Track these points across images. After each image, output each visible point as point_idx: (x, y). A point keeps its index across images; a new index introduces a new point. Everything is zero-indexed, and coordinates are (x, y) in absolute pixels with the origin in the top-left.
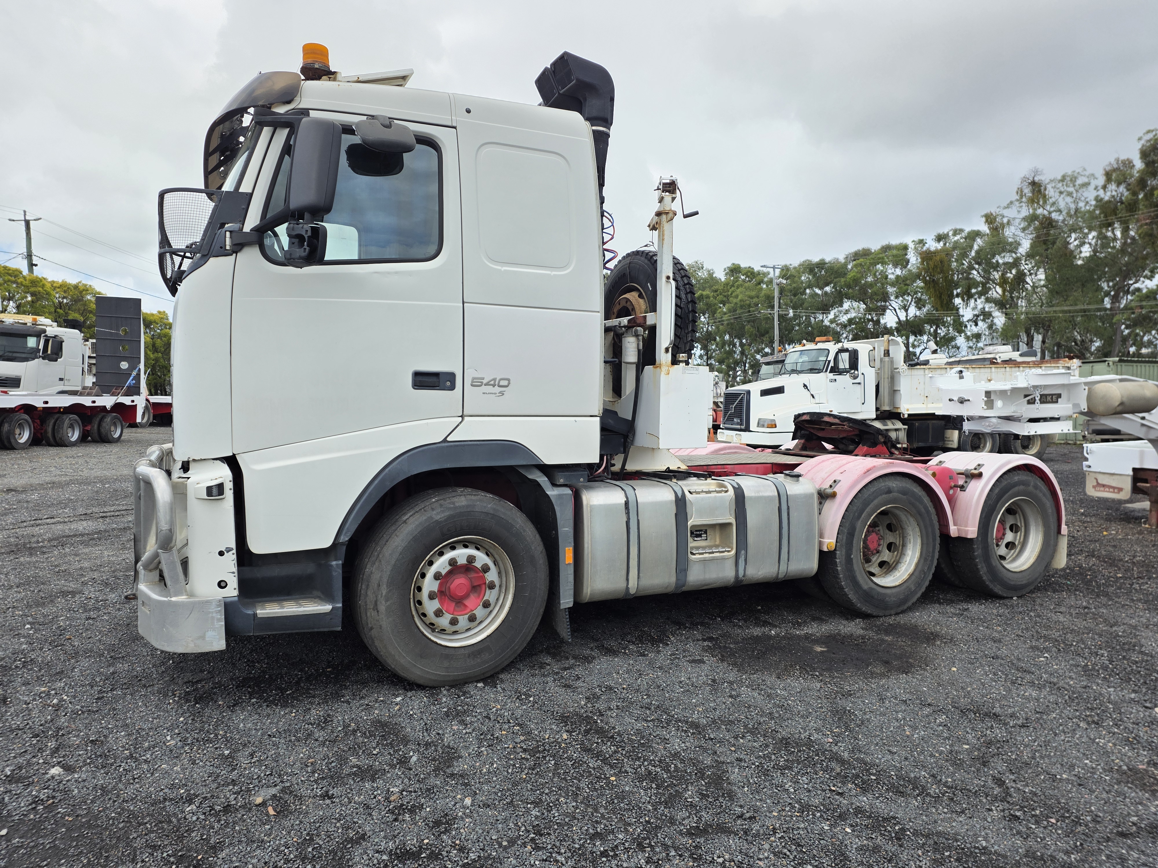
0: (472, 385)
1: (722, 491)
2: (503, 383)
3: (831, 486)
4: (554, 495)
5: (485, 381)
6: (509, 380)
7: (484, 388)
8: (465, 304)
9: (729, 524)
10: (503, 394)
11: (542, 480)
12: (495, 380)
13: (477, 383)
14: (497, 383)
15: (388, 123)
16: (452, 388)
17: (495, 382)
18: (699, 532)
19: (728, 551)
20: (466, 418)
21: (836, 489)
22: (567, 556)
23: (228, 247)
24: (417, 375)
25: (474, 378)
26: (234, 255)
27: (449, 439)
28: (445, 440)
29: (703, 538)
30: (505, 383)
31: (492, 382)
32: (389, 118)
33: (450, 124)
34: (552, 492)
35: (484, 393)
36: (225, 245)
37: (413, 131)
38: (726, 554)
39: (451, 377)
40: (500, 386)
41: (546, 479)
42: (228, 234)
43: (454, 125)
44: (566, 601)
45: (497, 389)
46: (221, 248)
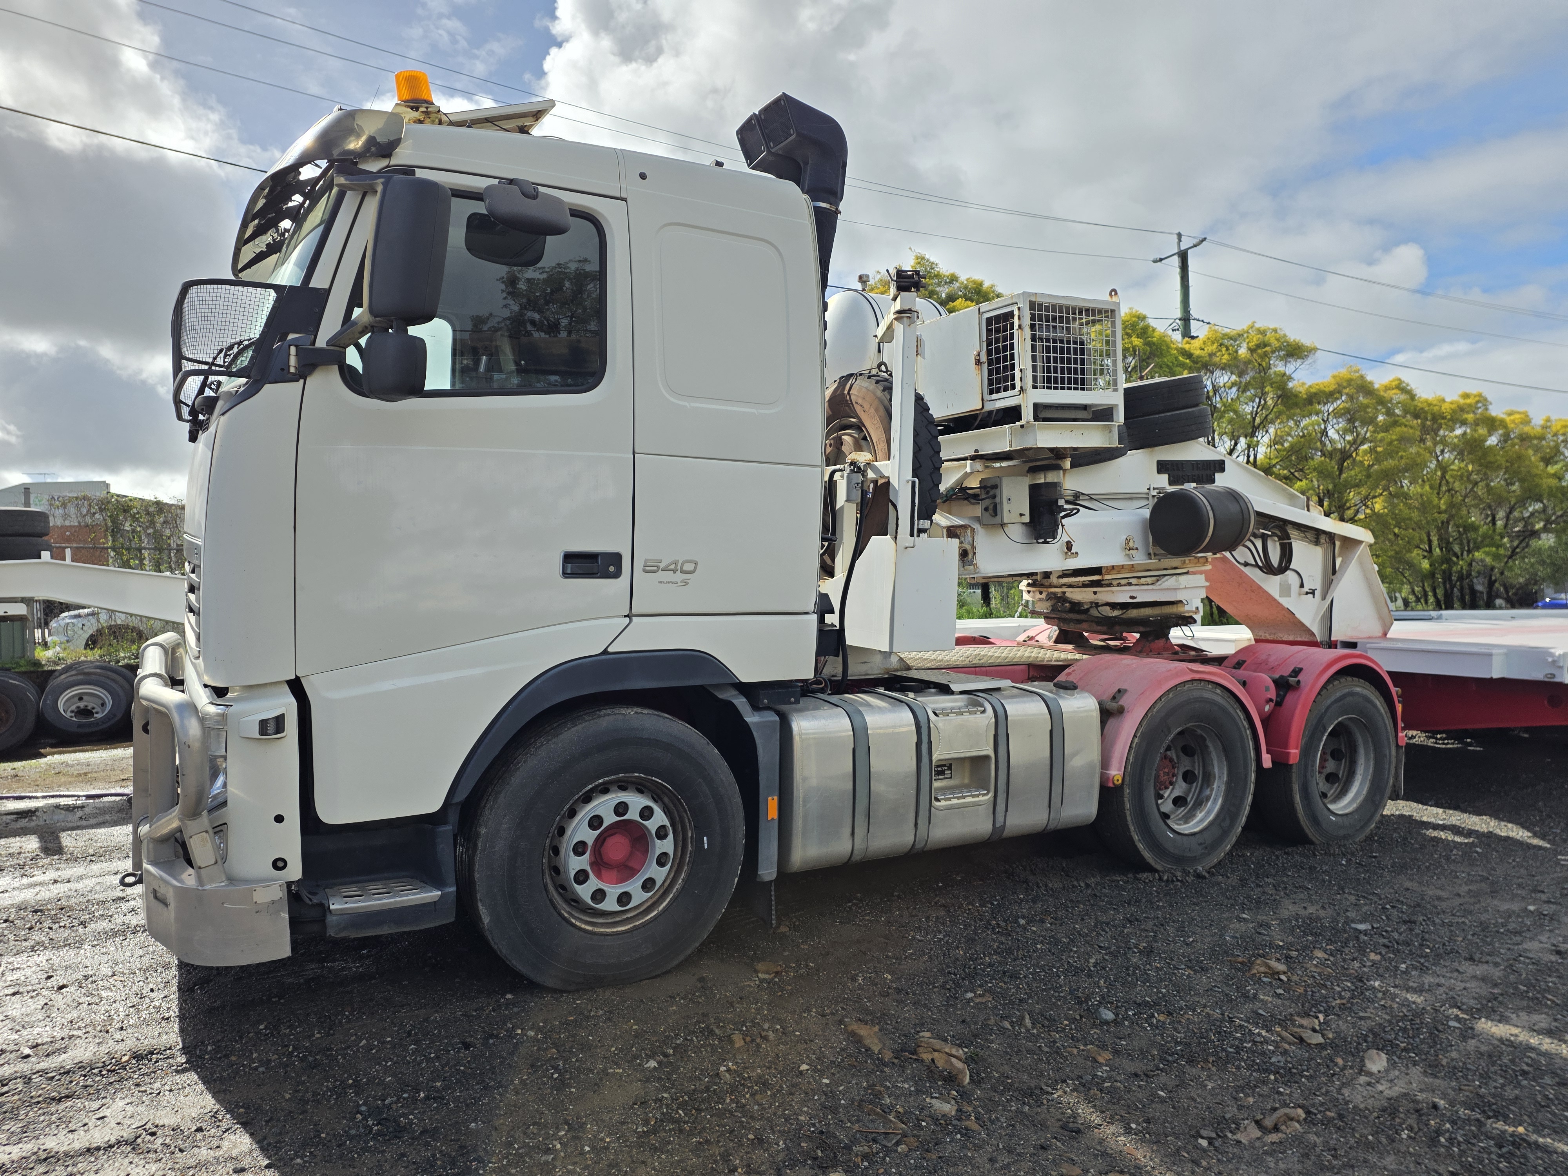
0: (645, 571)
1: (977, 711)
2: (687, 567)
3: (1114, 698)
4: (755, 724)
5: (662, 565)
6: (696, 563)
7: (662, 575)
8: (636, 455)
9: (987, 758)
10: (687, 584)
11: (741, 702)
12: (676, 563)
13: (651, 568)
14: (679, 567)
15: (529, 191)
16: (617, 575)
17: (676, 566)
18: (944, 769)
19: (984, 795)
20: (634, 618)
21: (1122, 702)
22: (771, 808)
23: (292, 370)
24: (569, 557)
25: (647, 561)
26: (302, 381)
27: (610, 650)
28: (605, 652)
29: (946, 776)
30: (690, 567)
31: (673, 567)
32: (533, 184)
33: (618, 195)
34: (752, 718)
35: (660, 582)
36: (289, 366)
37: (569, 204)
38: (981, 798)
39: (615, 559)
40: (683, 572)
41: (745, 700)
42: (293, 350)
43: (624, 196)
44: (768, 871)
45: (679, 576)
46: (282, 369)
